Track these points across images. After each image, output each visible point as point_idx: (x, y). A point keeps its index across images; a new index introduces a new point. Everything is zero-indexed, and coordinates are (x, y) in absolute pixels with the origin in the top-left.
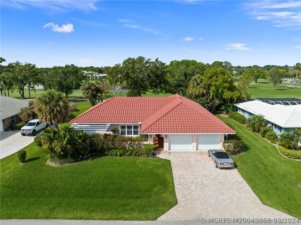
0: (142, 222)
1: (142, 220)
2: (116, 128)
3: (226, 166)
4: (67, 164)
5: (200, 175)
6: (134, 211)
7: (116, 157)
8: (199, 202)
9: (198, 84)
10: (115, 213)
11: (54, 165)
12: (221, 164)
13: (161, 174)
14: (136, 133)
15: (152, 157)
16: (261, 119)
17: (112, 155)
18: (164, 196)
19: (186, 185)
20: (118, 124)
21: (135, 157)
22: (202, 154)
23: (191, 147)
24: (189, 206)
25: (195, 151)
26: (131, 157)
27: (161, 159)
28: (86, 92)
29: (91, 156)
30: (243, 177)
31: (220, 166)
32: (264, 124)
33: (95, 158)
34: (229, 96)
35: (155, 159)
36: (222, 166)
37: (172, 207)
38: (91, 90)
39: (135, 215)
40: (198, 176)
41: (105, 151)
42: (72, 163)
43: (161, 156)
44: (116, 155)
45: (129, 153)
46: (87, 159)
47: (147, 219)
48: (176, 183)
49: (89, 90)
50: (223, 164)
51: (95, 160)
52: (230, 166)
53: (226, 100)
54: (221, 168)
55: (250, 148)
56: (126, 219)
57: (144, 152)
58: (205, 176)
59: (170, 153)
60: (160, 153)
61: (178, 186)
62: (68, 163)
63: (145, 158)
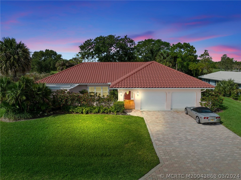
3: (211, 121)
4: (23, 121)
5: (182, 131)
6: (97, 173)
7: (81, 115)
8: (190, 160)
9: (164, 58)
11: (8, 121)
12: (205, 118)
13: (134, 130)
15: (122, 114)
17: (77, 113)
18: (140, 153)
19: (166, 141)
20: (87, 85)
21: (103, 115)
22: (178, 112)
24: (177, 165)
26: (99, 115)
27: (133, 117)
28: (61, 68)
29: (54, 114)
31: (203, 121)
33: (57, 115)
34: (194, 67)
35: (126, 116)
36: (206, 121)
37: (153, 167)
38: (65, 66)
40: (179, 132)
41: (70, 108)
42: (29, 119)
43: (133, 114)
44: (82, 113)
45: (97, 110)
46: (48, 116)
50: (207, 118)
51: (56, 117)
52: (215, 121)
55: (227, 107)
57: (113, 109)
58: (188, 132)
59: (142, 111)
60: (132, 112)
61: (157, 142)
62: (25, 119)
63: (114, 115)
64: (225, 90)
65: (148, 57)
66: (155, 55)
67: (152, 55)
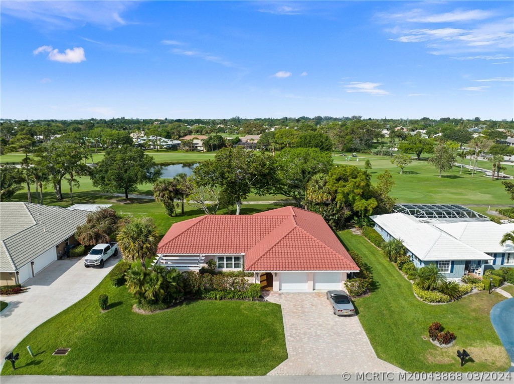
0: (252, 377)
1: (251, 375)
2: (212, 259)
3: (345, 314)
4: (158, 312)
5: (314, 325)
6: (242, 367)
7: (214, 301)
8: (311, 356)
9: (320, 188)
10: (223, 369)
11: (144, 313)
12: (339, 311)
13: (270, 323)
14: (237, 266)
15: (259, 300)
16: (400, 245)
17: (210, 298)
18: (274, 349)
19: (297, 336)
20: (215, 256)
21: (238, 301)
22: (319, 296)
23: (306, 287)
24: (300, 360)
25: (312, 291)
26: (233, 301)
27: (270, 303)
28: (161, 195)
29: (185, 299)
30: (364, 326)
31: (337, 313)
32: (402, 252)
33: (190, 303)
34: (362, 207)
35: (263, 303)
36: (340, 313)
37: (282, 362)
38: (168, 192)
39: (244, 370)
40: (312, 326)
41: (202, 294)
42: (164, 309)
43: (270, 299)
44: (216, 299)
45: (231, 295)
46: (181, 304)
47: (256, 374)
48: (287, 334)
49: (165, 192)
50: (341, 311)
51: (191, 306)
52: (350, 313)
53: (358, 211)
54: (339, 316)
55: (379, 287)
56: (235, 375)
57: (249, 295)
58: (320, 325)
59: (280, 294)
60: (269, 295)
61: (289, 338)
62: (160, 309)
63: (251, 302)
64: (390, 254)
65: (296, 180)
66: (307, 179)
67: (304, 178)
